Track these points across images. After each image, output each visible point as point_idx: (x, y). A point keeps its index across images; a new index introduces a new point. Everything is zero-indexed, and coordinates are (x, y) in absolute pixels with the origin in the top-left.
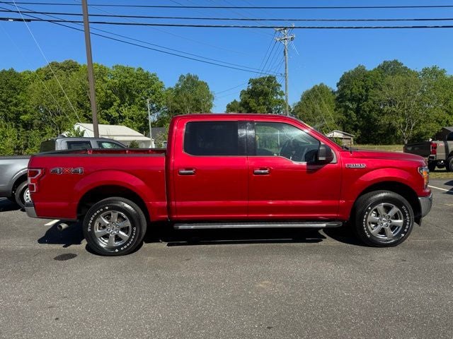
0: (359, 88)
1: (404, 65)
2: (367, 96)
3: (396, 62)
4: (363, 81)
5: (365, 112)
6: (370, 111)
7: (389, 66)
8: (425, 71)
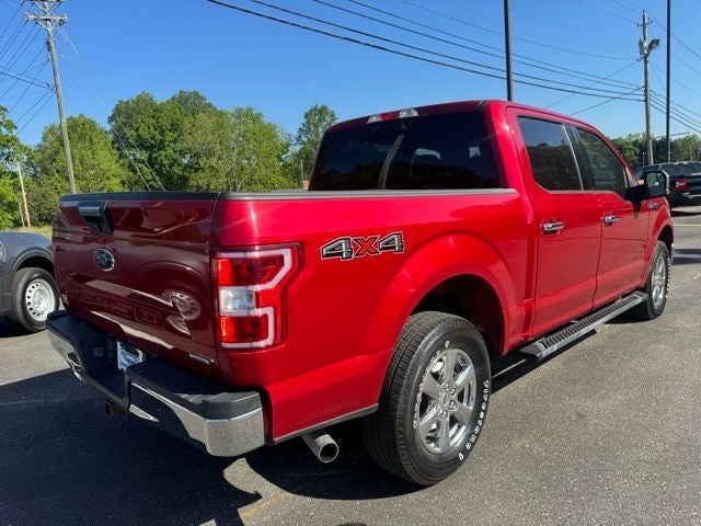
0: (149, 128)
1: (208, 101)
2: (162, 142)
3: (196, 94)
4: (154, 117)
5: (164, 165)
6: (171, 165)
7: (187, 99)
8: (239, 114)
